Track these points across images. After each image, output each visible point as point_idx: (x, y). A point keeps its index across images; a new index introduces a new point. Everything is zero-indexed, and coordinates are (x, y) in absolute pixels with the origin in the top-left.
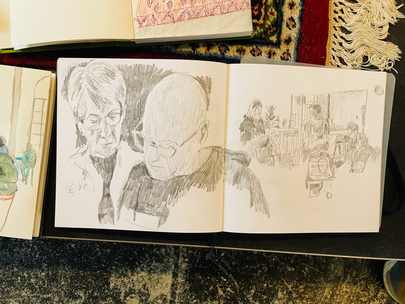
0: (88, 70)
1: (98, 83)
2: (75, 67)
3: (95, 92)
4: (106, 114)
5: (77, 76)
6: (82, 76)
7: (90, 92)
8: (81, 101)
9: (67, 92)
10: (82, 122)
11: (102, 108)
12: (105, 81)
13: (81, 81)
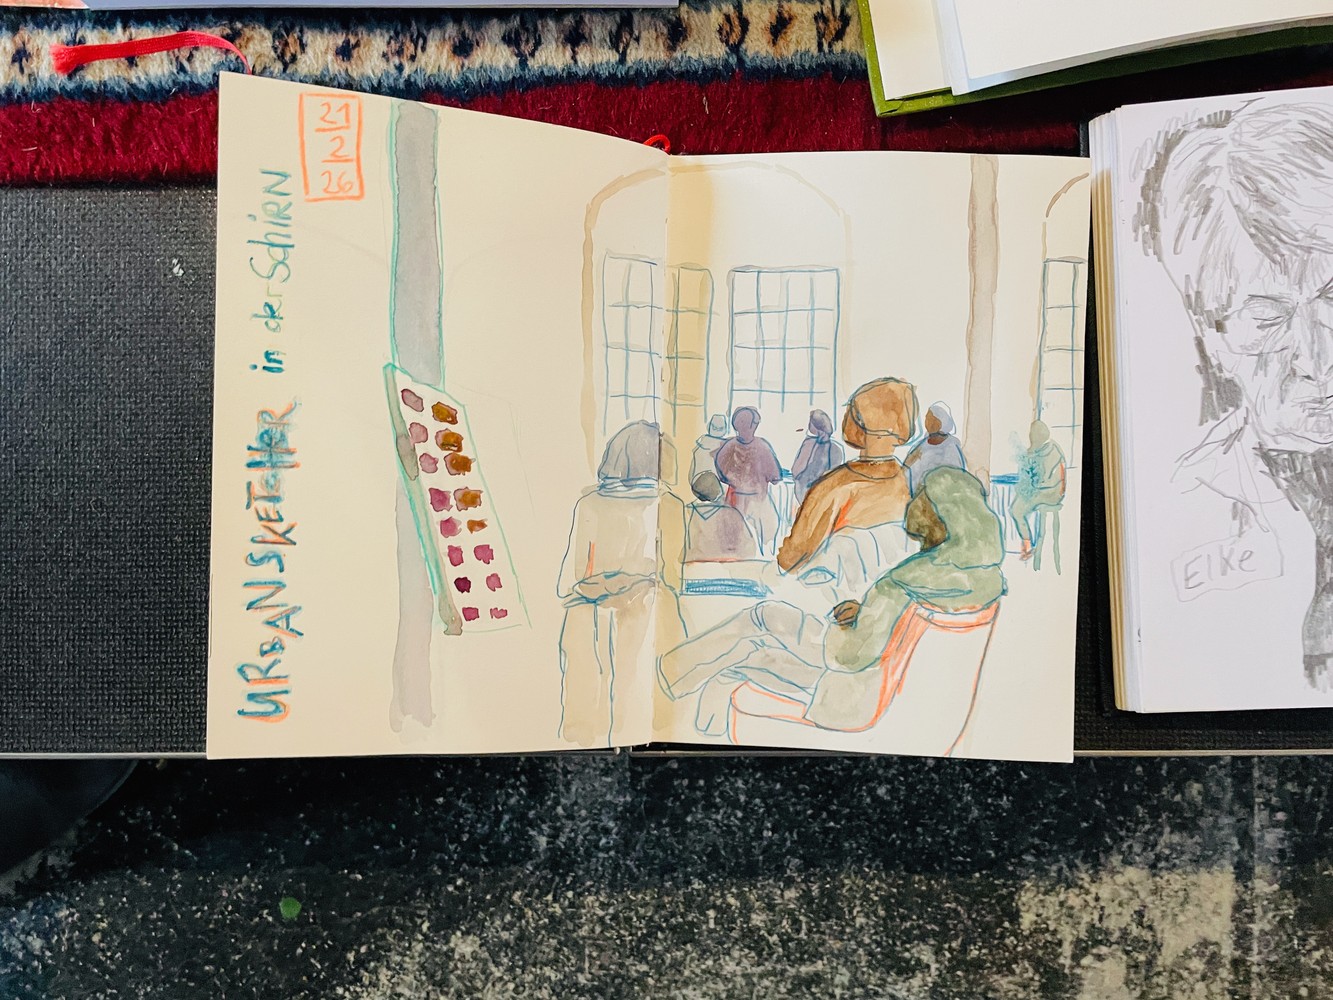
0: (1237, 137)
1: (1276, 181)
2: (1185, 132)
3: (1266, 216)
4: (1312, 288)
5: (1194, 161)
6: (1211, 163)
7: (1245, 218)
8: (1210, 252)
9: (1155, 226)
10: (1220, 327)
11: (1294, 268)
12: (1303, 172)
13: (1208, 181)
